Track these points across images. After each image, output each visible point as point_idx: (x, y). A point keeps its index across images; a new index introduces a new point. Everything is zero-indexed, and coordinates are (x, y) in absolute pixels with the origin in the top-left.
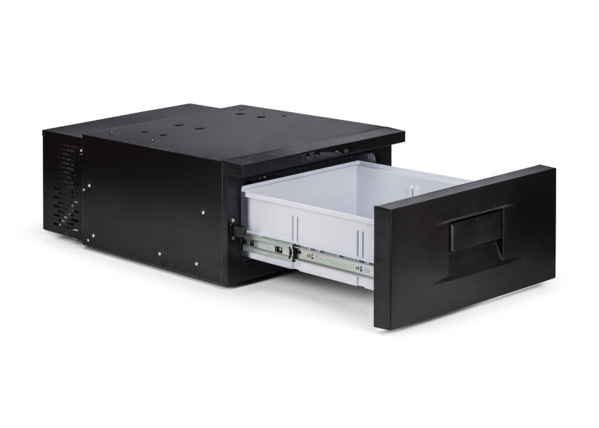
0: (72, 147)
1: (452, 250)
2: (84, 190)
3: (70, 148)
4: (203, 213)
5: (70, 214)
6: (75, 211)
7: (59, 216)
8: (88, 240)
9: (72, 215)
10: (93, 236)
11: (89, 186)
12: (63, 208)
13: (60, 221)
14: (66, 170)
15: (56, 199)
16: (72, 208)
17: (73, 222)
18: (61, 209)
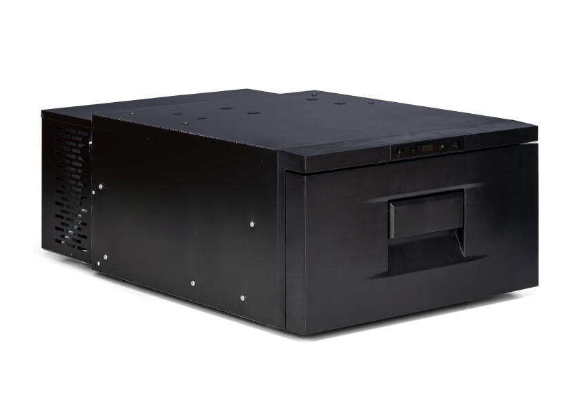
0: (79, 133)
1: (392, 236)
2: (94, 192)
3: (77, 135)
4: (252, 224)
5: (76, 227)
6: (83, 224)
7: (62, 230)
8: (99, 264)
9: (79, 229)
10: (106, 257)
11: (101, 187)
12: (68, 219)
13: (63, 236)
14: (71, 165)
15: (58, 206)
16: (80, 219)
17: (80, 239)
18: (64, 221)
